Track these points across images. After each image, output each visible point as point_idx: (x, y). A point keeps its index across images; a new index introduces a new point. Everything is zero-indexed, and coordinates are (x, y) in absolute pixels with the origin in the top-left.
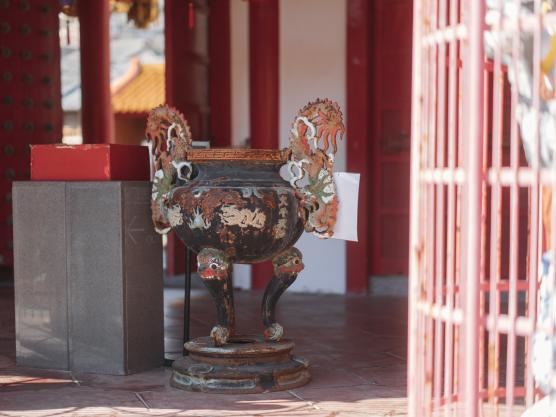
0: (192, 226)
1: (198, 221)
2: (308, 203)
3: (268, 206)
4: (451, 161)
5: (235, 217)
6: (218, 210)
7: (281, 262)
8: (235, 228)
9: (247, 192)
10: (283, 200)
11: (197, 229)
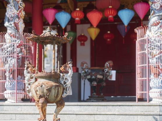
0: (92, 78)
1: (93, 77)
2: (108, 75)
3: (103, 75)
4: (144, 63)
5: (99, 77)
6: (96, 75)
7: (103, 84)
8: (99, 78)
9: (100, 73)
10: (105, 75)
11: (93, 78)
